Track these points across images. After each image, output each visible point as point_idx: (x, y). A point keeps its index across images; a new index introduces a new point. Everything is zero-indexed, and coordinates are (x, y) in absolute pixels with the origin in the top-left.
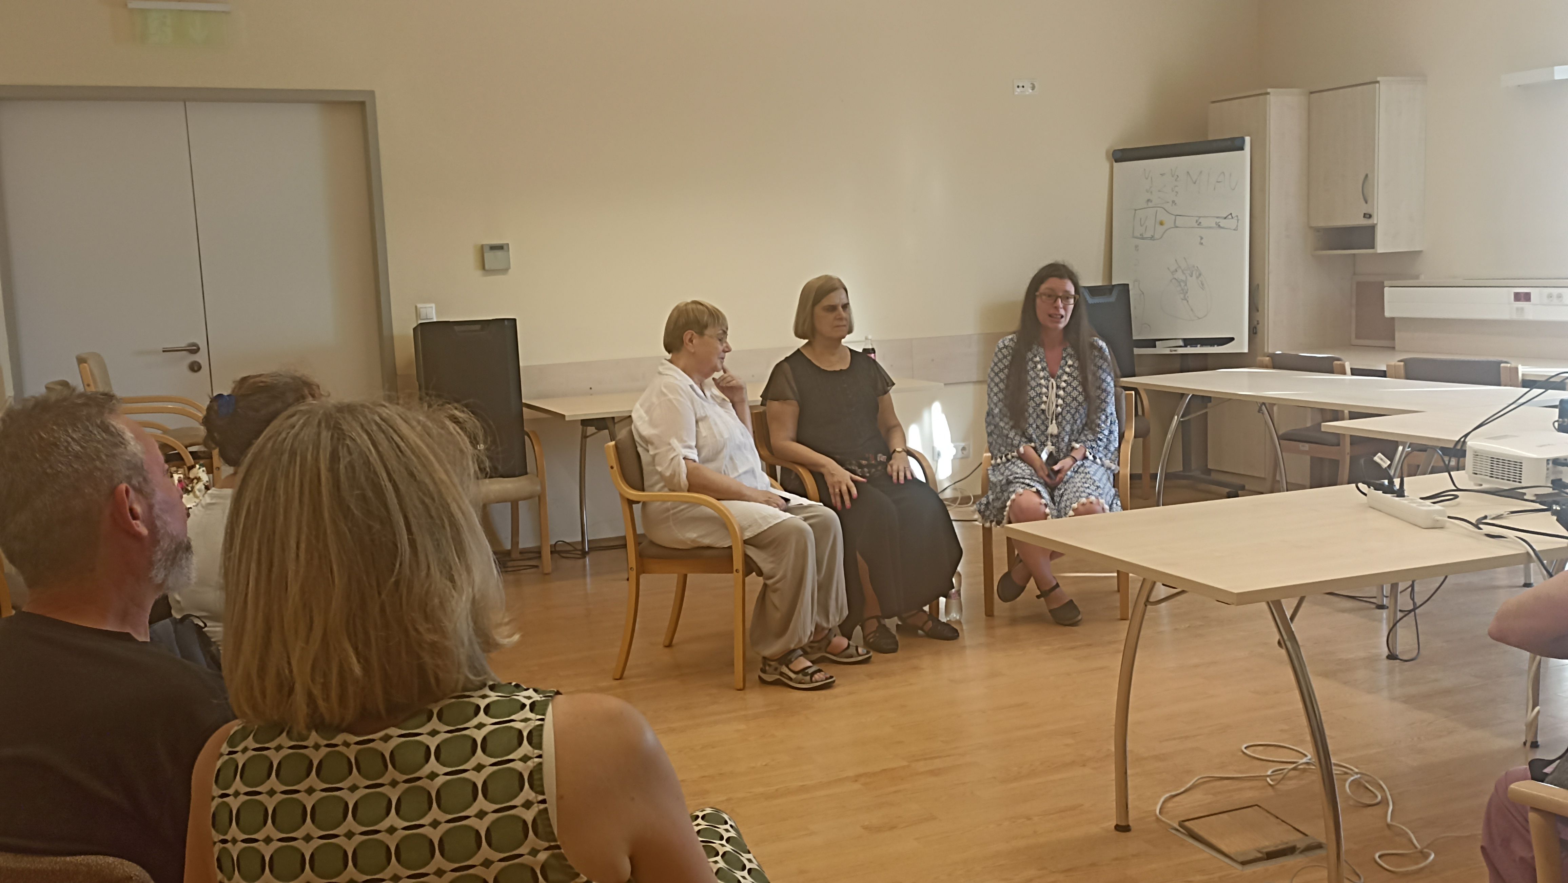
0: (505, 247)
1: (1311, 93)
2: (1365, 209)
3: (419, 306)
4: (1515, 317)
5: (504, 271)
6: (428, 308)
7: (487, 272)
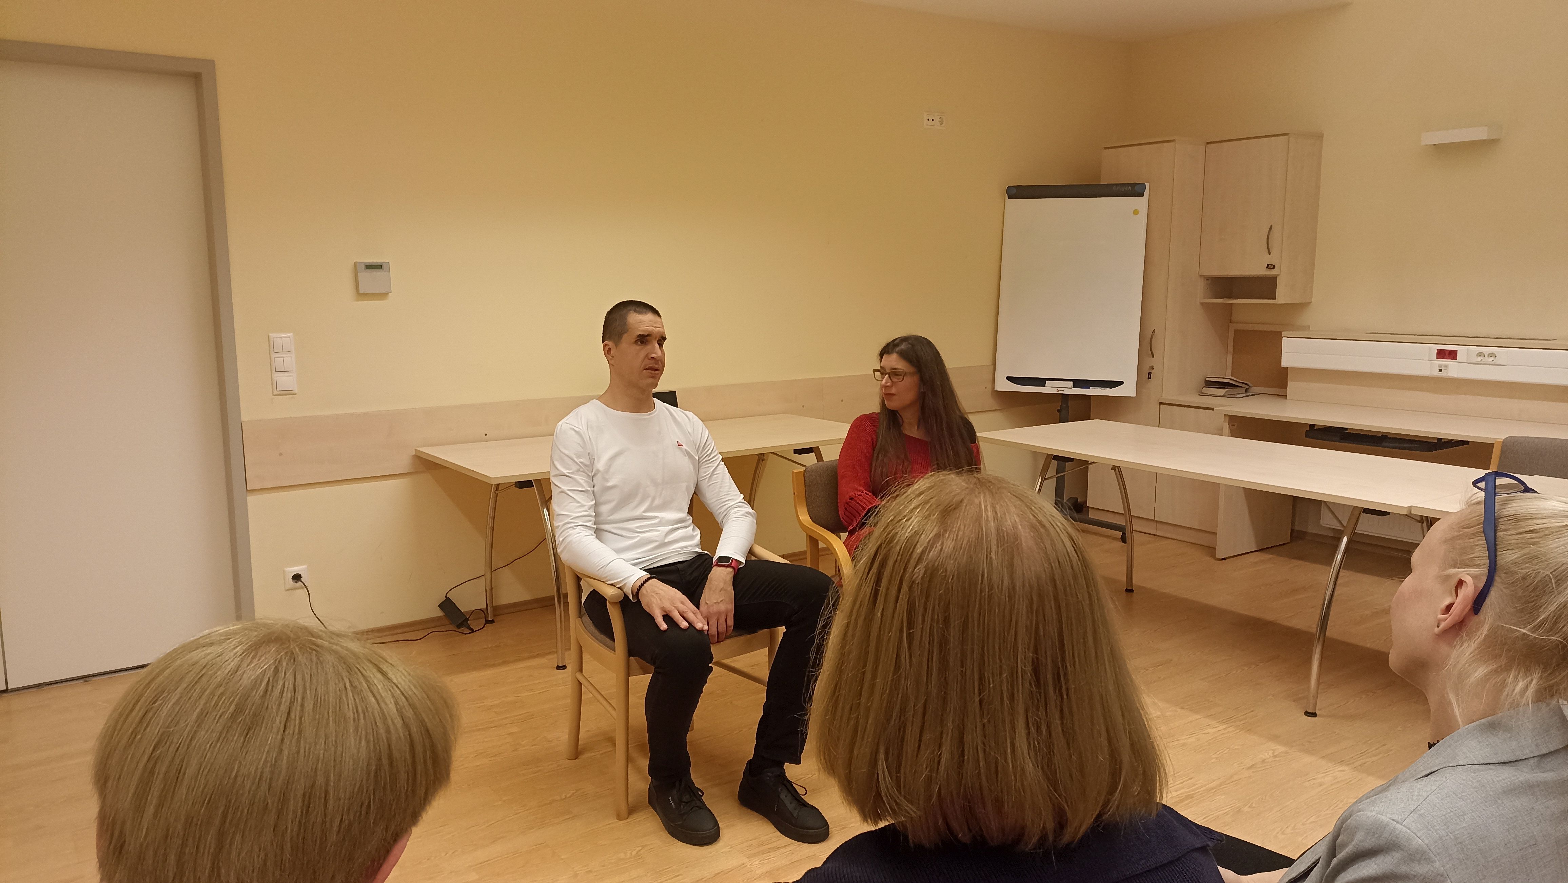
0: (384, 266)
1: (1208, 143)
2: (1268, 259)
3: (271, 334)
4: (1436, 373)
5: (383, 296)
6: (284, 338)
7: (361, 296)
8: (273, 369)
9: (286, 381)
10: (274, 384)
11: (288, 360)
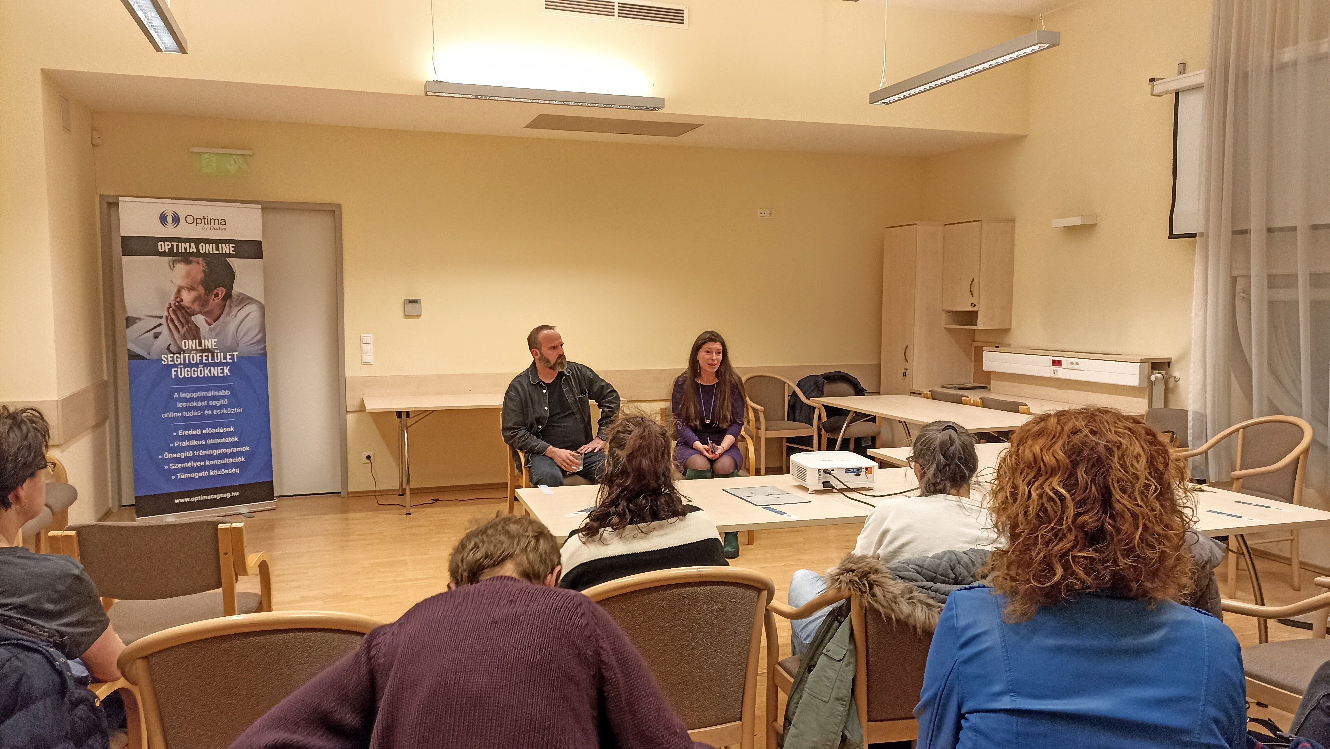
0: (419, 301)
1: (946, 225)
2: (972, 300)
3: (362, 335)
4: (1053, 375)
5: (418, 316)
6: (368, 337)
7: (407, 316)
8: (362, 352)
9: (368, 358)
10: (362, 359)
11: (370, 348)
